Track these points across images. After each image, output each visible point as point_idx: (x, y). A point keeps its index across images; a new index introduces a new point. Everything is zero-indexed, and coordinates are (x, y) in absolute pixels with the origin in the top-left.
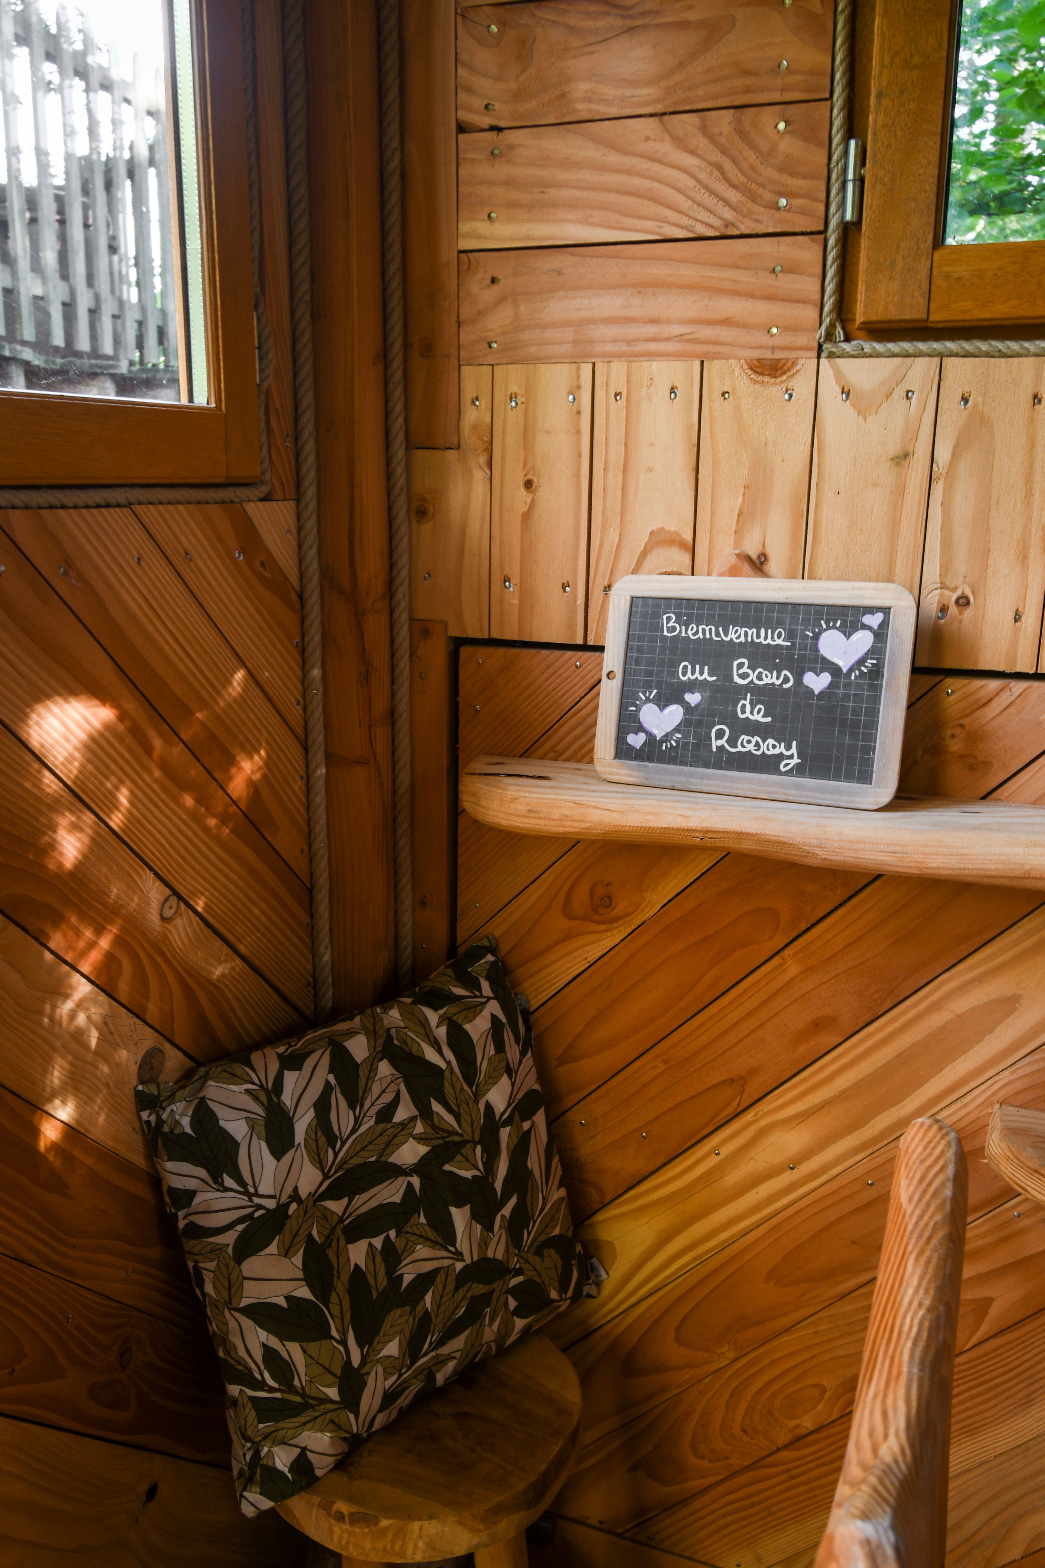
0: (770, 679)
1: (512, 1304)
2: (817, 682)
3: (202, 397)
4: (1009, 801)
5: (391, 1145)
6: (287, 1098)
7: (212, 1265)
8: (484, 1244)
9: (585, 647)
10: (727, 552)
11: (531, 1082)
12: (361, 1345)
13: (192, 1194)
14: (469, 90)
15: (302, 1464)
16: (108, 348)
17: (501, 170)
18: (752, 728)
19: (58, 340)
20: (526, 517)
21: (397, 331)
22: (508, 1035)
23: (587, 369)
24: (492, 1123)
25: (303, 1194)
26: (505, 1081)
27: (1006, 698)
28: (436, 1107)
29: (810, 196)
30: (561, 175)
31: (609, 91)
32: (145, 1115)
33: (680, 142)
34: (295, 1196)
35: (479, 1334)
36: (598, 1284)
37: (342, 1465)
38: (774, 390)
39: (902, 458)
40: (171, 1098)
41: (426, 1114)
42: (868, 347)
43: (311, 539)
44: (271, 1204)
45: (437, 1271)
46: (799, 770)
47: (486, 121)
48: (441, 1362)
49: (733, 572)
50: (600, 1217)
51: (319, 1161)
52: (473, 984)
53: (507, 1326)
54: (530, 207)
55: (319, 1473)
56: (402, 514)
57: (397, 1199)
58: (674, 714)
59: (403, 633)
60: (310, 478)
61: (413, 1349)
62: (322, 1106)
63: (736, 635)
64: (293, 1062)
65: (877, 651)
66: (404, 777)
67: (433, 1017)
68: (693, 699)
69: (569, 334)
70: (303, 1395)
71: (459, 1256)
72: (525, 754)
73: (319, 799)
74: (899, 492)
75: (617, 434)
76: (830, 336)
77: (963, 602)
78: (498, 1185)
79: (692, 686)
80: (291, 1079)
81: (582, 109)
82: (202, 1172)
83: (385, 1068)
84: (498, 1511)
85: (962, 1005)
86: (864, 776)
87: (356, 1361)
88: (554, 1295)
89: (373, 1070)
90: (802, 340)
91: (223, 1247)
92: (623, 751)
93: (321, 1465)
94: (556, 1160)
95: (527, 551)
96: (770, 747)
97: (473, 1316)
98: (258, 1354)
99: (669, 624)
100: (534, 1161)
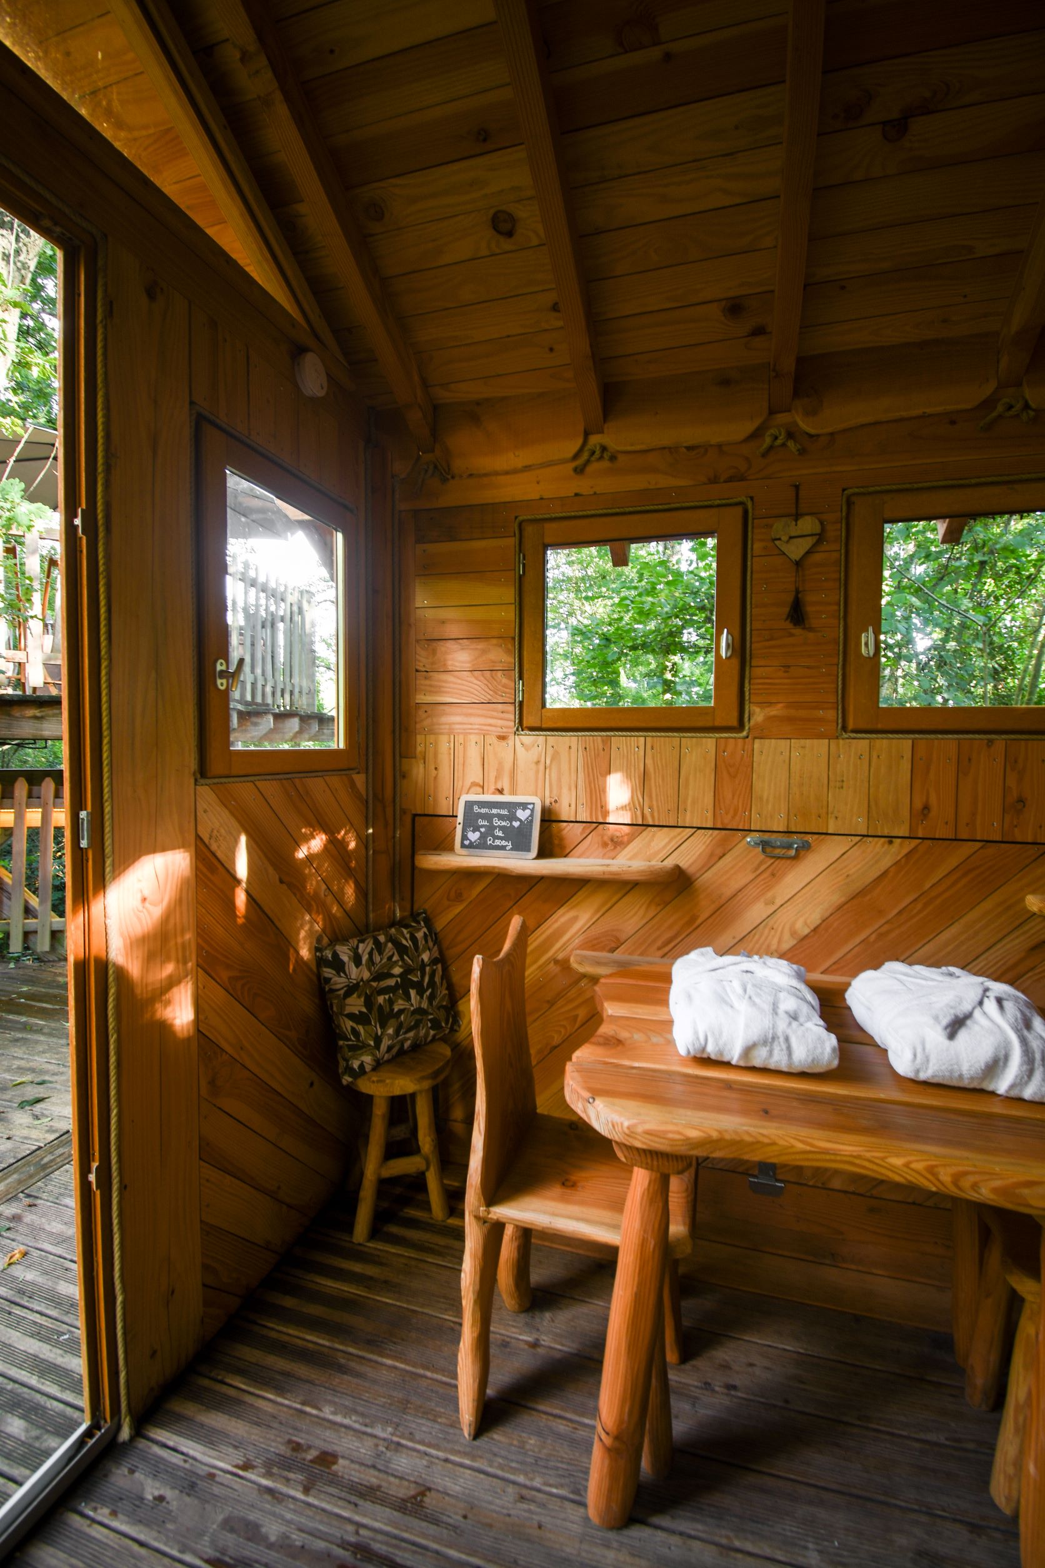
0: (504, 824)
1: (429, 1025)
2: (516, 824)
3: (342, 746)
4: (572, 857)
5: (391, 967)
6: (360, 951)
7: (336, 1001)
8: (420, 1003)
9: (453, 816)
10: (492, 788)
11: (436, 954)
12: (381, 1028)
13: (331, 979)
14: (419, 661)
15: (362, 1066)
16: (269, 701)
17: (428, 682)
18: (499, 838)
19: (249, 698)
20: (435, 778)
21: (397, 725)
22: (429, 938)
23: (452, 737)
24: (423, 966)
25: (365, 979)
26: (428, 952)
27: (568, 828)
28: (405, 957)
29: (511, 694)
30: (444, 684)
31: (457, 664)
32: (318, 954)
33: (477, 678)
34: (362, 980)
35: (418, 1033)
36: (459, 1026)
37: (374, 1069)
38: (504, 743)
39: (538, 762)
40: (326, 949)
41: (403, 959)
42: (528, 732)
43: (370, 785)
44: (355, 982)
45: (404, 1009)
46: (511, 849)
47: (424, 669)
48: (406, 1039)
49: (494, 793)
50: (460, 1002)
51: (369, 970)
52: (418, 923)
53: (427, 1034)
54: (436, 692)
55: (367, 1070)
56: (398, 777)
57: (393, 984)
58: (477, 834)
59: (398, 812)
60: (371, 766)
61: (397, 1032)
62: (371, 954)
63: (494, 811)
64: (362, 941)
65: (532, 815)
66: (397, 858)
67: (405, 931)
68: (483, 830)
69: (447, 727)
70: (363, 1042)
71: (412, 1005)
72: (435, 849)
73: (370, 864)
74: (537, 772)
75: (461, 755)
76: (517, 730)
77: (556, 801)
78: (425, 984)
79: (482, 826)
80: (361, 946)
81: (450, 668)
82: (334, 972)
83: (390, 945)
84: (423, 1078)
85: (563, 920)
86: (529, 850)
87: (379, 1033)
88: (443, 1025)
89: (386, 945)
90: (510, 730)
91: (339, 995)
92: (463, 846)
93: (368, 1068)
94: (444, 981)
95: (436, 787)
96: (504, 843)
97: (416, 1026)
98: (349, 1029)
99: (476, 808)
100: (437, 979)
